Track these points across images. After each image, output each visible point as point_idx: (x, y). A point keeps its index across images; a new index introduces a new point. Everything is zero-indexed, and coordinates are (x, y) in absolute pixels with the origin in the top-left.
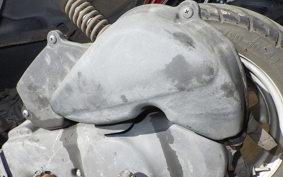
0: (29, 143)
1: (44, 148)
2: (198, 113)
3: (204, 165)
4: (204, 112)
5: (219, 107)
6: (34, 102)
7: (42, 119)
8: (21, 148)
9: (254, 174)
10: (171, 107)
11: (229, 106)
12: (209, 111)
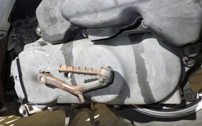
0: (38, 52)
1: (48, 55)
2: (170, 16)
3: (165, 70)
4: (174, 16)
5: (187, 12)
6: (46, 22)
7: (50, 35)
8: (32, 55)
9: (198, 98)
10: (150, 10)
11: (195, 11)
12: (179, 15)
